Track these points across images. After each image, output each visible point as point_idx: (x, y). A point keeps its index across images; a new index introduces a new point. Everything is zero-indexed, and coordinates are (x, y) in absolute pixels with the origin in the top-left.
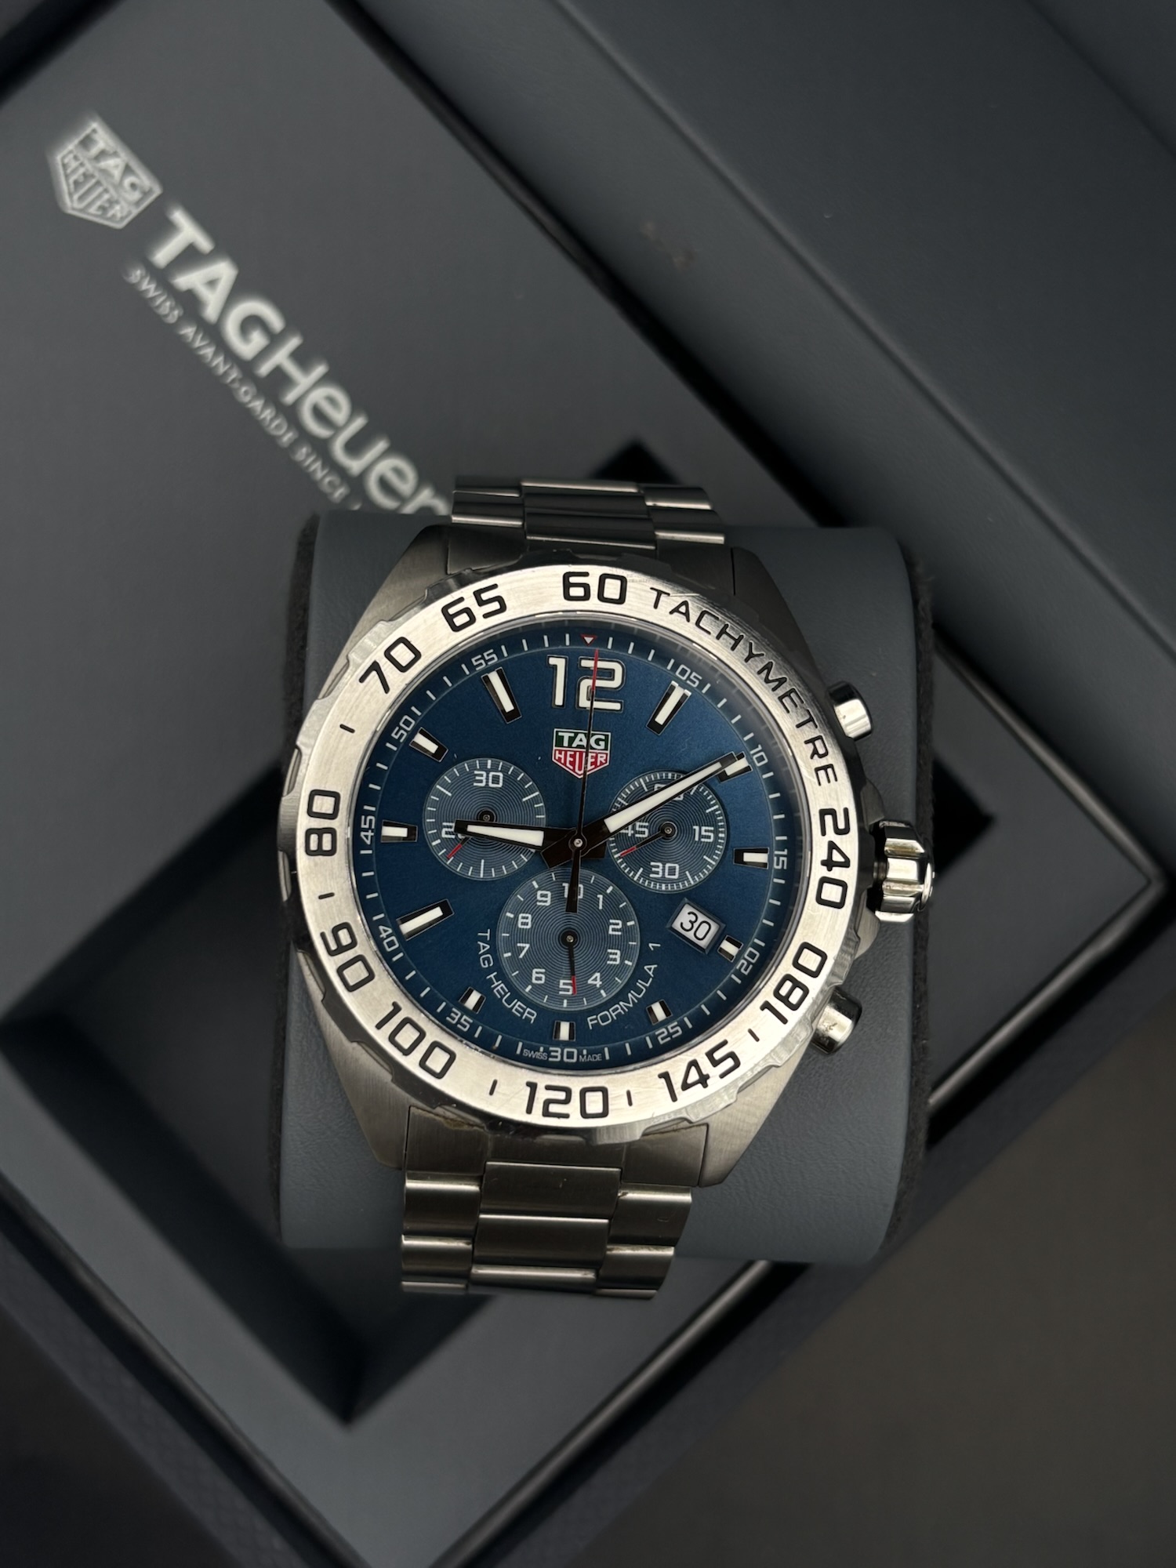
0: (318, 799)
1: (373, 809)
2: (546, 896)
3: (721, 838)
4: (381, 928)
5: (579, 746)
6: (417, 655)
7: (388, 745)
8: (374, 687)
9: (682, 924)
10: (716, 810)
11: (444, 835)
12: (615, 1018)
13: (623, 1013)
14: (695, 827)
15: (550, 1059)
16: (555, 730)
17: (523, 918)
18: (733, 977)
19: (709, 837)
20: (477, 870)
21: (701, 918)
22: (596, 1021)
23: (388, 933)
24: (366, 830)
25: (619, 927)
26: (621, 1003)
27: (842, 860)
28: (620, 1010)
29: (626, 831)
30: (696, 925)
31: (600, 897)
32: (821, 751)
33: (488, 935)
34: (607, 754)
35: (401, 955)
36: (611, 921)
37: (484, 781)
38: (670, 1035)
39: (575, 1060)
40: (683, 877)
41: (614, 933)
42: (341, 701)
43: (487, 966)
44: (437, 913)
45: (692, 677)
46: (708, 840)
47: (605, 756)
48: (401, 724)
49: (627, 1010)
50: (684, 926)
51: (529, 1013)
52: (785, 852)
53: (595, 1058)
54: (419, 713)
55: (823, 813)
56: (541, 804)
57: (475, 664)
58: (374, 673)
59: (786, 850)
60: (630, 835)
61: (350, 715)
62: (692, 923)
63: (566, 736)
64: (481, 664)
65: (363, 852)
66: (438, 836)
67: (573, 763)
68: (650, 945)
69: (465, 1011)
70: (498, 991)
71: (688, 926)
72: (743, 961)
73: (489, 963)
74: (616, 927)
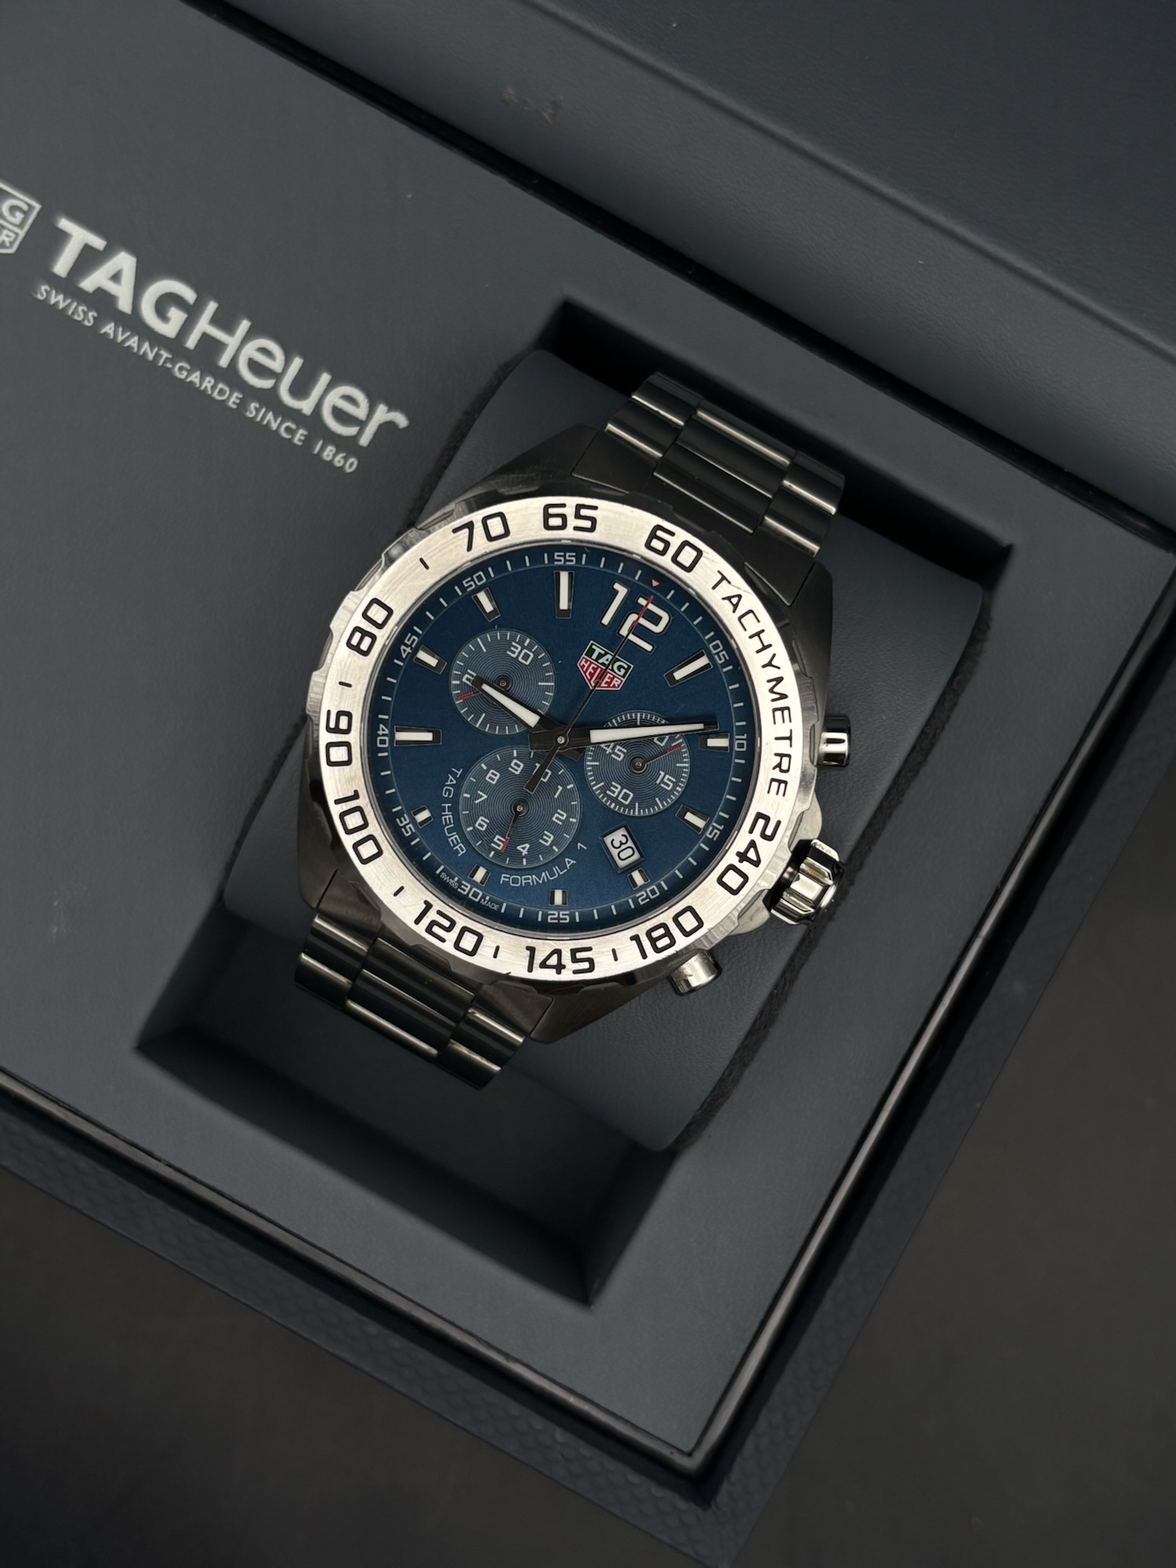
0: (375, 607)
1: (420, 632)
2: (519, 766)
3: (678, 791)
4: (381, 726)
5: (603, 664)
6: (507, 533)
7: (456, 588)
8: (461, 542)
9: (613, 840)
10: (685, 768)
11: (464, 680)
12: (523, 885)
13: (531, 884)
14: (661, 772)
15: (459, 890)
16: (592, 642)
17: (493, 774)
18: (630, 901)
19: (668, 785)
20: (476, 719)
21: (630, 843)
22: (507, 880)
23: (384, 732)
24: (407, 646)
25: (563, 818)
26: (534, 876)
27: (755, 859)
28: (530, 881)
29: (606, 748)
30: (623, 847)
31: (560, 788)
32: (784, 767)
33: (459, 773)
34: (622, 681)
35: (386, 754)
36: (559, 811)
37: (517, 653)
38: (558, 919)
39: (477, 900)
40: (631, 806)
41: (556, 821)
42: (431, 540)
43: (446, 796)
44: (428, 736)
45: (721, 654)
46: (666, 788)
47: (619, 681)
48: (474, 577)
49: (535, 883)
50: (614, 842)
51: (460, 847)
52: (721, 828)
53: (493, 906)
54: (492, 575)
55: (759, 816)
56: (551, 694)
57: (556, 558)
58: (466, 531)
59: (723, 826)
60: (607, 752)
61: (432, 554)
62: (621, 843)
63: (598, 651)
64: (560, 561)
65: (396, 661)
66: (460, 678)
67: (592, 675)
68: (579, 844)
69: (413, 821)
70: (445, 819)
71: (617, 844)
72: (643, 893)
73: (449, 794)
74: (560, 817)
